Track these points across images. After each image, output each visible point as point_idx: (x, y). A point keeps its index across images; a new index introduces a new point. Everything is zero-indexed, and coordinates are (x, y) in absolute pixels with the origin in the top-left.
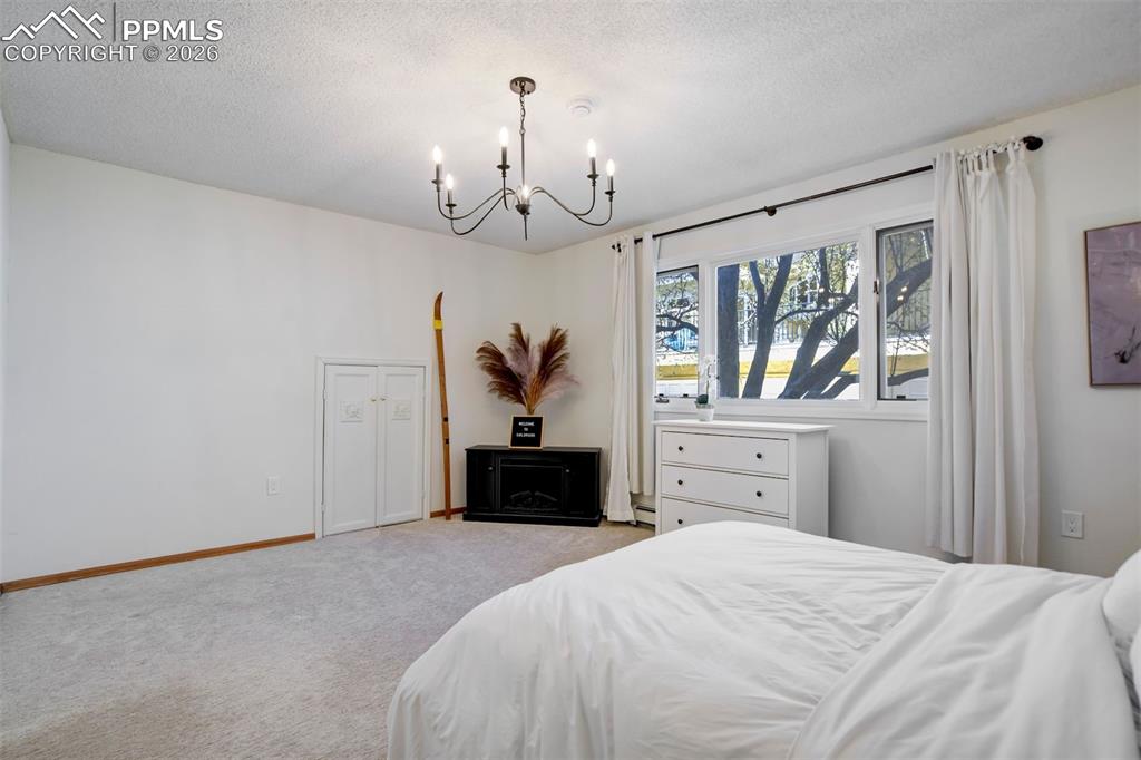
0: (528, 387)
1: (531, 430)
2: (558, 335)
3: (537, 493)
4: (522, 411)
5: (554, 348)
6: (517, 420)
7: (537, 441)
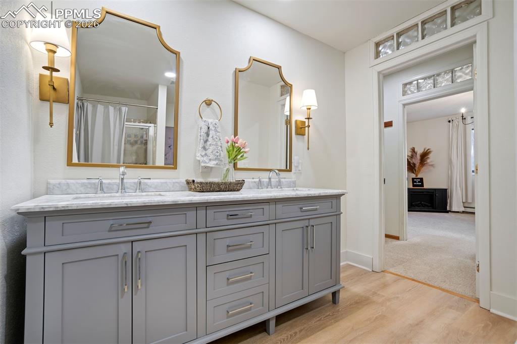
0: (416, 168)
1: (419, 182)
2: (429, 151)
3: (422, 203)
4: (414, 176)
5: (425, 155)
6: (413, 179)
7: (422, 185)
